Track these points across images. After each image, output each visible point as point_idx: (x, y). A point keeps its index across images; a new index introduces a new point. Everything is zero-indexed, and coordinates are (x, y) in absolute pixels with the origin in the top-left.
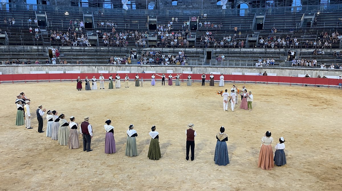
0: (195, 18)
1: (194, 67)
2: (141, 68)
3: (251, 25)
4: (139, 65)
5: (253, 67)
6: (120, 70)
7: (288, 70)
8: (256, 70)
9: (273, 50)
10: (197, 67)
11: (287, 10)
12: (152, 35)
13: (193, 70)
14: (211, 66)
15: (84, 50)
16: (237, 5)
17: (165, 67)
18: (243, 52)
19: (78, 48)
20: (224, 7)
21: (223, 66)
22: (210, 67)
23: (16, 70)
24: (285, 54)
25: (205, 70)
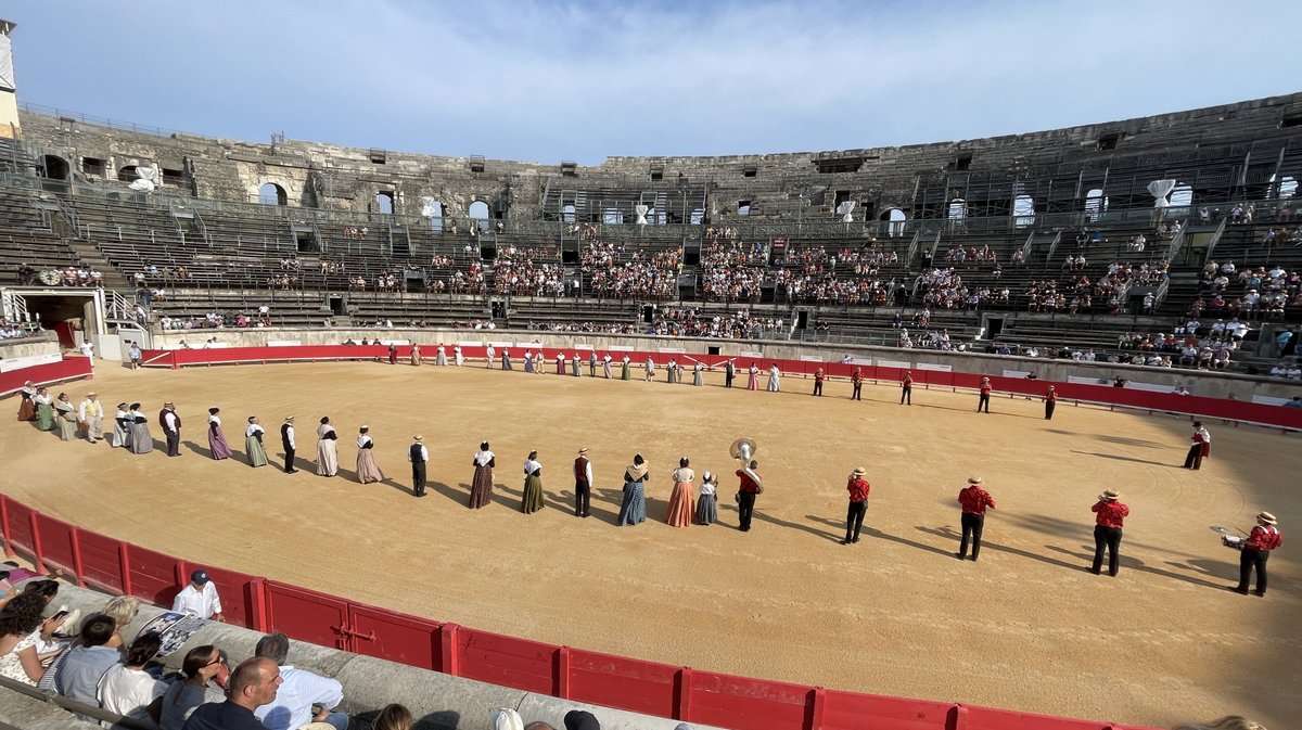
0: (783, 242)
1: (766, 344)
2: (656, 343)
4: (654, 335)
5: (897, 348)
6: (615, 344)
9: (949, 314)
10: (772, 344)
12: (688, 276)
14: (802, 343)
15: (555, 304)
16: (882, 213)
17: (704, 343)
18: (878, 315)
19: (544, 300)
20: (848, 218)
21: (830, 344)
22: (801, 345)
23: (433, 339)
24: (976, 323)
25: (789, 351)
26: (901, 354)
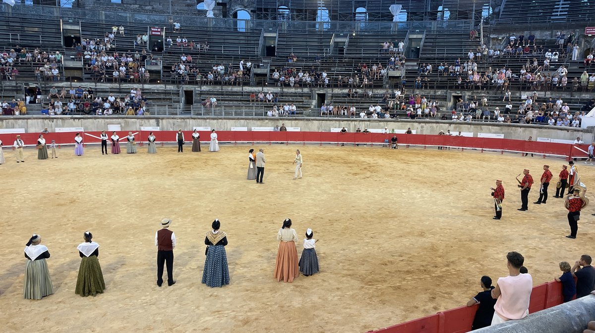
0: (159, 30)
1: (162, 119)
2: (50, 123)
3: (257, 48)
4: (46, 116)
5: (263, 117)
7: (316, 121)
8: (270, 123)
9: (293, 90)
10: (168, 118)
11: (310, 26)
12: (72, 57)
13: (160, 124)
14: (193, 116)
16: (232, 13)
18: (247, 92)
20: (210, 15)
21: (216, 117)
22: (192, 118)
24: (310, 96)
25: (183, 124)
26: (267, 121)
